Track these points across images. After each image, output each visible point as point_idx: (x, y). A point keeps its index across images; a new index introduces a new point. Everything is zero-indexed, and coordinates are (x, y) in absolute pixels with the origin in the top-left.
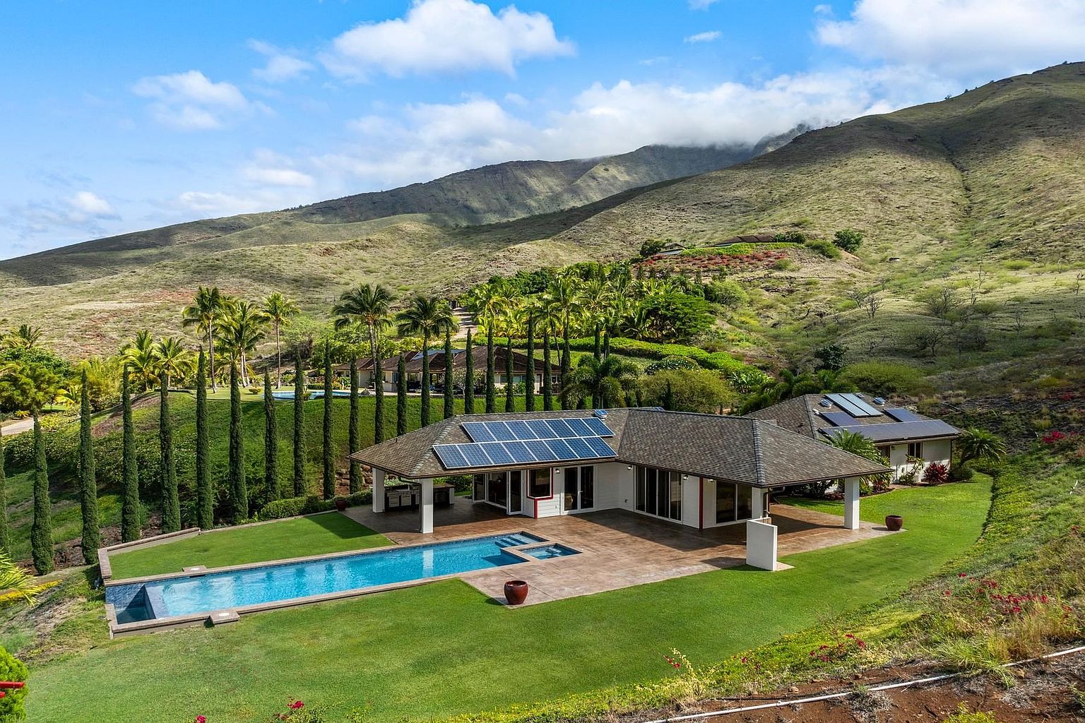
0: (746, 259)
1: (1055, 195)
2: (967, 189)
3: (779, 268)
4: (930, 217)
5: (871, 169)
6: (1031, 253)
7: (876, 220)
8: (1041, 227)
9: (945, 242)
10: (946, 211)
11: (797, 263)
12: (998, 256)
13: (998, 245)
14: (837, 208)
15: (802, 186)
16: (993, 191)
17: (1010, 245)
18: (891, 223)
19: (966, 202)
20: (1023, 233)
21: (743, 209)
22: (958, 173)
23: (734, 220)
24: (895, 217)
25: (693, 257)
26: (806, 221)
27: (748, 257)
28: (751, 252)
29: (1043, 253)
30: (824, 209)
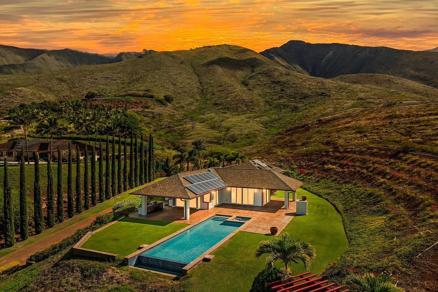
0: (133, 103)
1: (230, 89)
2: (201, 83)
3: (147, 108)
4: (191, 92)
5: (169, 72)
6: (227, 108)
7: (174, 92)
8: (228, 99)
9: (198, 102)
10: (195, 90)
11: (153, 107)
12: (217, 108)
13: (216, 104)
14: (160, 85)
15: (144, 75)
16: (209, 85)
17: (220, 105)
18: (179, 93)
19: (201, 88)
20: (223, 101)
21: (122, 82)
22: (197, 77)
23: (119, 86)
24: (180, 91)
25: (111, 101)
26: (150, 90)
27: (134, 102)
28: (134, 100)
29: (231, 108)
30: (155, 86)
